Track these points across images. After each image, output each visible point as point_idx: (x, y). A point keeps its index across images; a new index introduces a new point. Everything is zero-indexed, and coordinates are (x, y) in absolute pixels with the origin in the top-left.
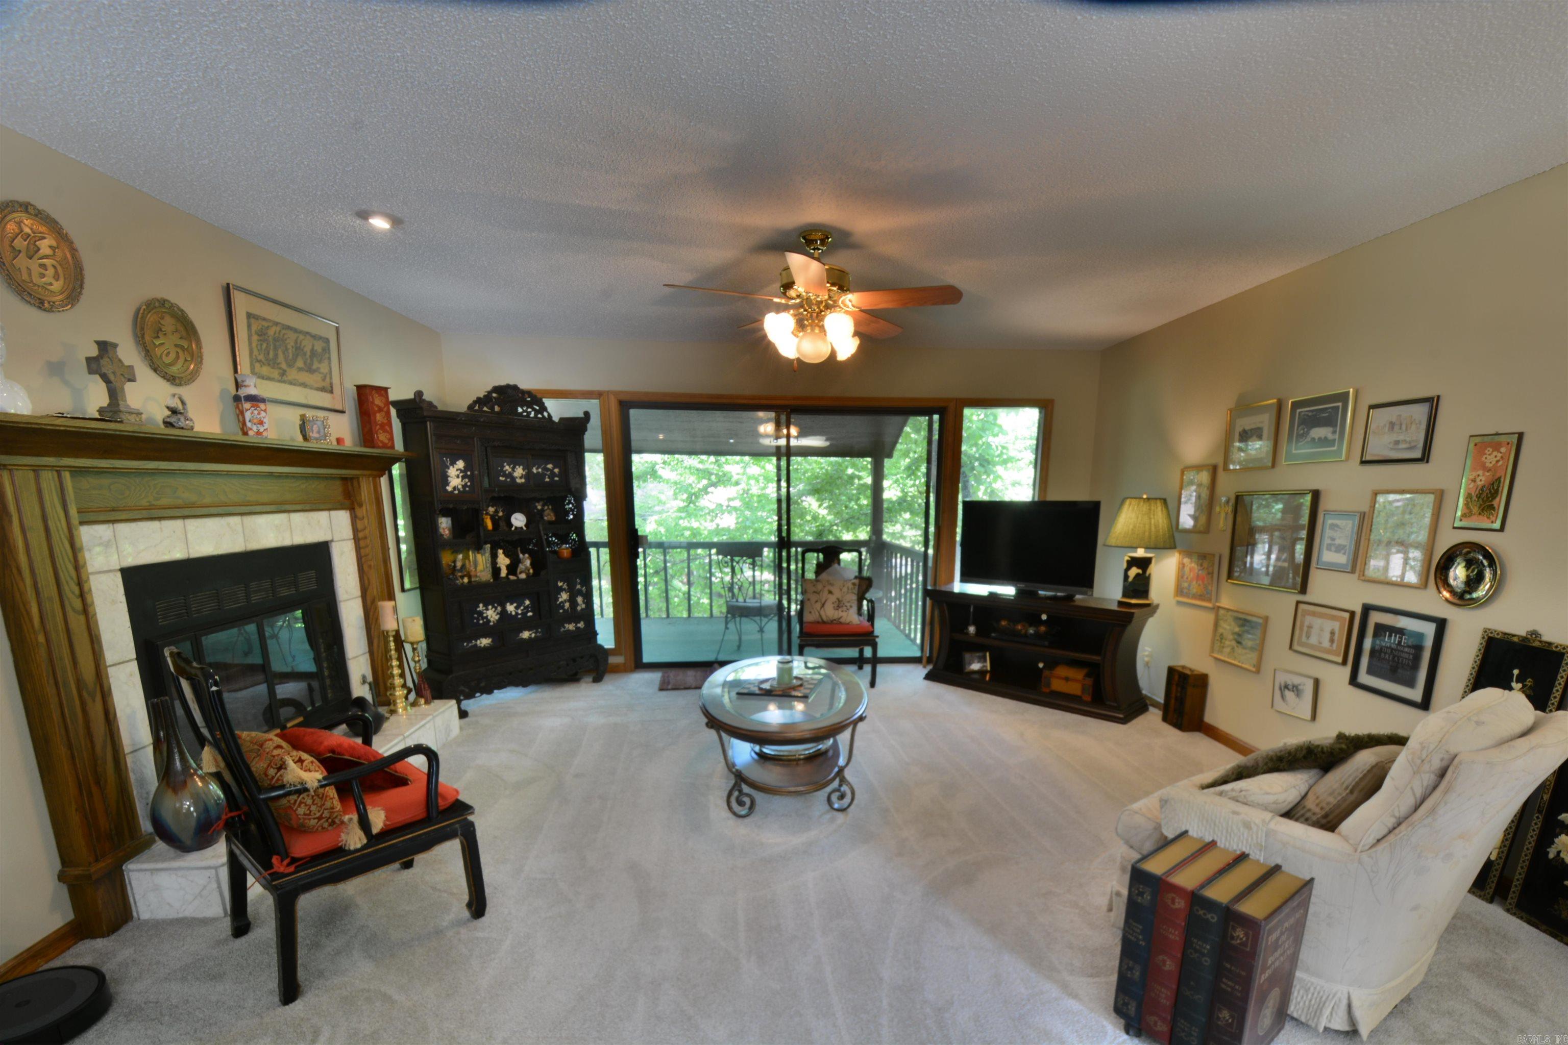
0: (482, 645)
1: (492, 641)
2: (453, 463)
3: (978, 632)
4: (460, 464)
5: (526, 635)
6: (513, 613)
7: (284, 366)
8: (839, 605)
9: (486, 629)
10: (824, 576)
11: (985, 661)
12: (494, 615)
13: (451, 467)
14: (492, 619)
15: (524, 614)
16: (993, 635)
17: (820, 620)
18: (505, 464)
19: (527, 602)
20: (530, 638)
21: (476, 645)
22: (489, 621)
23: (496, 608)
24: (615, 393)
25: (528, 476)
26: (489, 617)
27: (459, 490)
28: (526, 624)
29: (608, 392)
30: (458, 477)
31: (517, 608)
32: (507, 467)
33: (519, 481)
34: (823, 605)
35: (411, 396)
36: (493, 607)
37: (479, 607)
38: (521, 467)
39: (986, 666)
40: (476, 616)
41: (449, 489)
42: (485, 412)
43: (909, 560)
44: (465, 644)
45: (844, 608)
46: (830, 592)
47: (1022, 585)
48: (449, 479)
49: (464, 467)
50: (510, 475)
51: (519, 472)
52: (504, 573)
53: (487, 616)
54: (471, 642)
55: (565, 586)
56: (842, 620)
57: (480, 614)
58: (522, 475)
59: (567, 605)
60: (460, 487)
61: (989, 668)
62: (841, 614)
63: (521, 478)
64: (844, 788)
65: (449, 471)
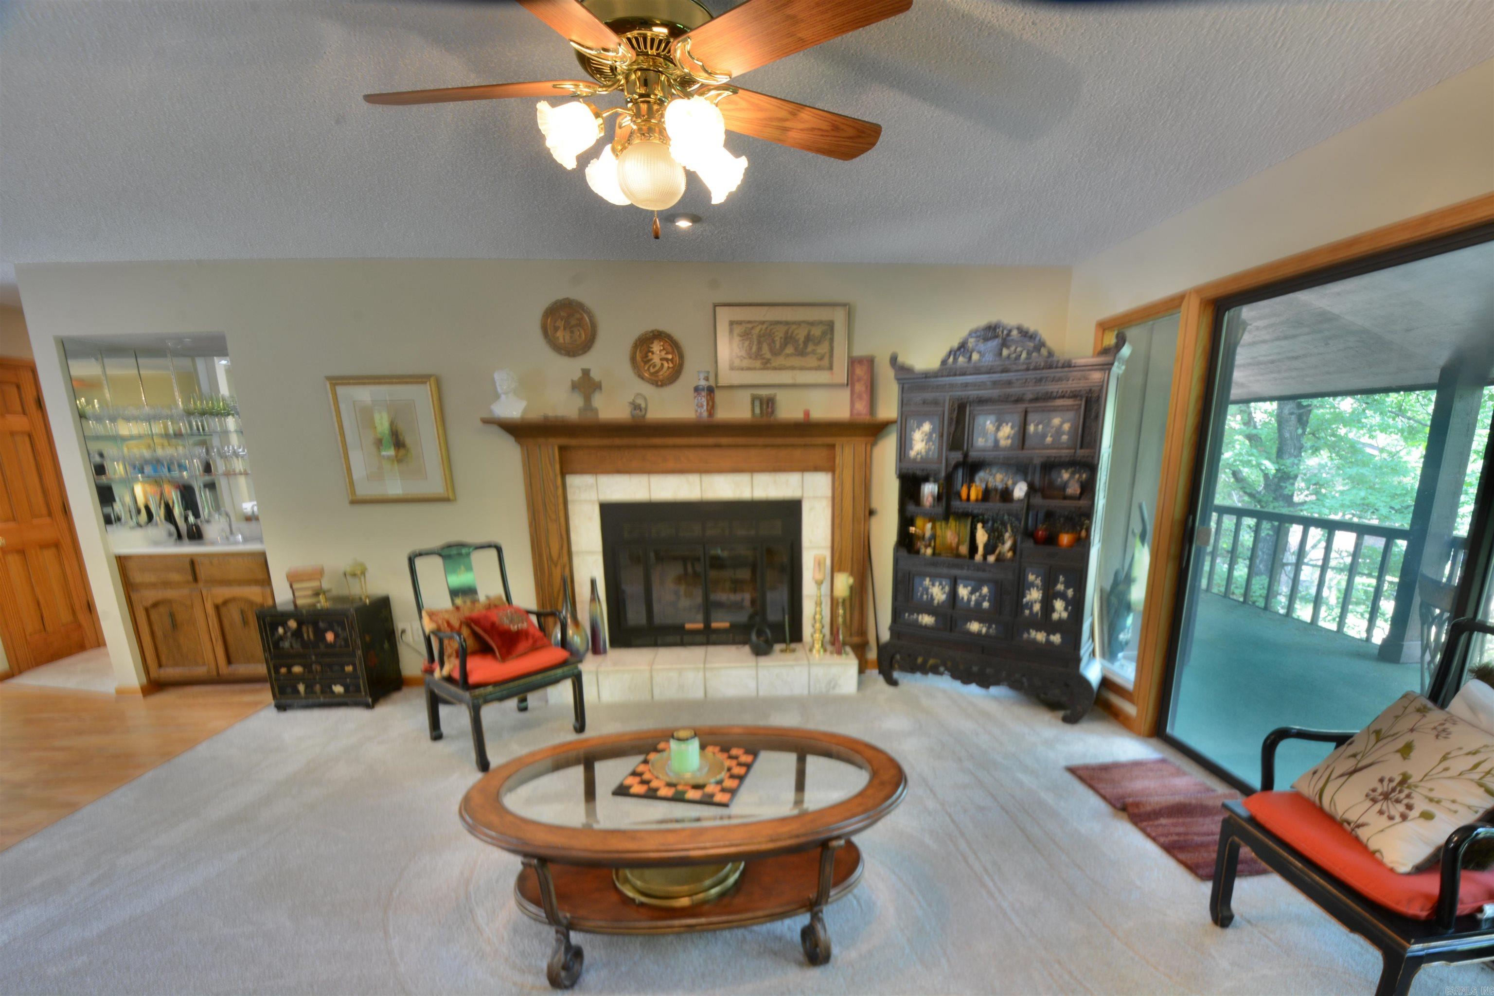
0: (924, 622)
1: (935, 621)
2: (919, 426)
4: (929, 426)
5: (974, 627)
6: (966, 598)
7: (768, 355)
9: (929, 608)
12: (939, 594)
14: (938, 598)
15: (979, 603)
18: (991, 424)
19: (985, 590)
20: (979, 634)
21: (917, 619)
22: (932, 599)
23: (945, 587)
26: (935, 595)
27: (921, 455)
28: (977, 614)
30: (923, 440)
31: (972, 592)
32: (992, 428)
36: (941, 584)
37: (924, 581)
40: (921, 590)
44: (909, 616)
50: (994, 438)
53: (932, 593)
54: (913, 616)
55: (1038, 582)
57: (926, 590)
59: (1037, 607)
60: (923, 452)
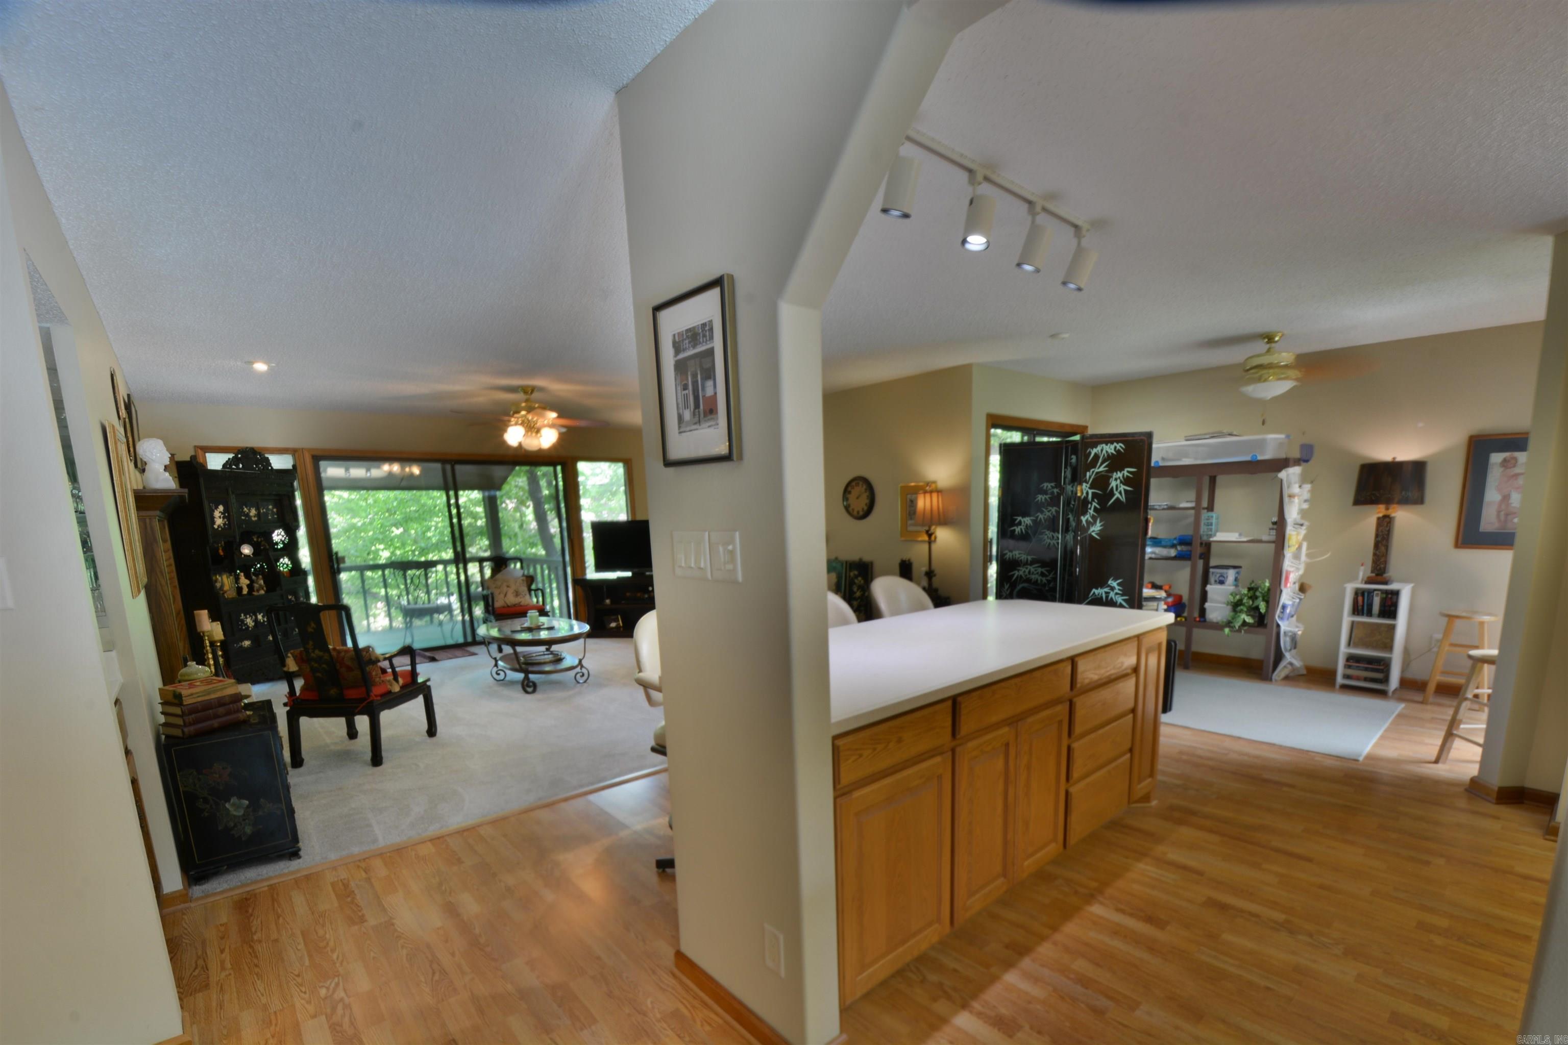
0: (246, 646)
1: (251, 643)
2: (217, 508)
3: (612, 602)
4: (221, 508)
5: (270, 638)
6: (262, 621)
8: (517, 594)
9: (247, 634)
10: (499, 576)
11: (618, 621)
12: (251, 623)
13: (216, 511)
14: (250, 626)
15: (268, 621)
16: (623, 602)
17: (506, 605)
18: (244, 507)
21: (242, 645)
22: (248, 627)
23: (252, 618)
24: (309, 450)
25: (259, 515)
26: (248, 624)
27: (221, 527)
28: (269, 629)
29: (302, 449)
30: (220, 517)
31: (263, 617)
32: (245, 509)
33: (254, 519)
34: (505, 595)
35: (188, 459)
36: (250, 616)
37: (241, 616)
38: (254, 508)
39: (619, 624)
40: (240, 623)
41: (216, 527)
42: (234, 468)
43: (545, 566)
44: (235, 645)
45: (521, 596)
46: (508, 586)
47: (636, 570)
48: (215, 519)
49: (223, 510)
50: (247, 515)
51: (253, 512)
52: (245, 591)
53: (247, 623)
54: (239, 644)
56: (522, 604)
57: (243, 621)
58: (255, 514)
60: (222, 525)
61: (621, 625)
62: (520, 600)
63: (255, 517)
64: (584, 670)
65: (215, 514)
